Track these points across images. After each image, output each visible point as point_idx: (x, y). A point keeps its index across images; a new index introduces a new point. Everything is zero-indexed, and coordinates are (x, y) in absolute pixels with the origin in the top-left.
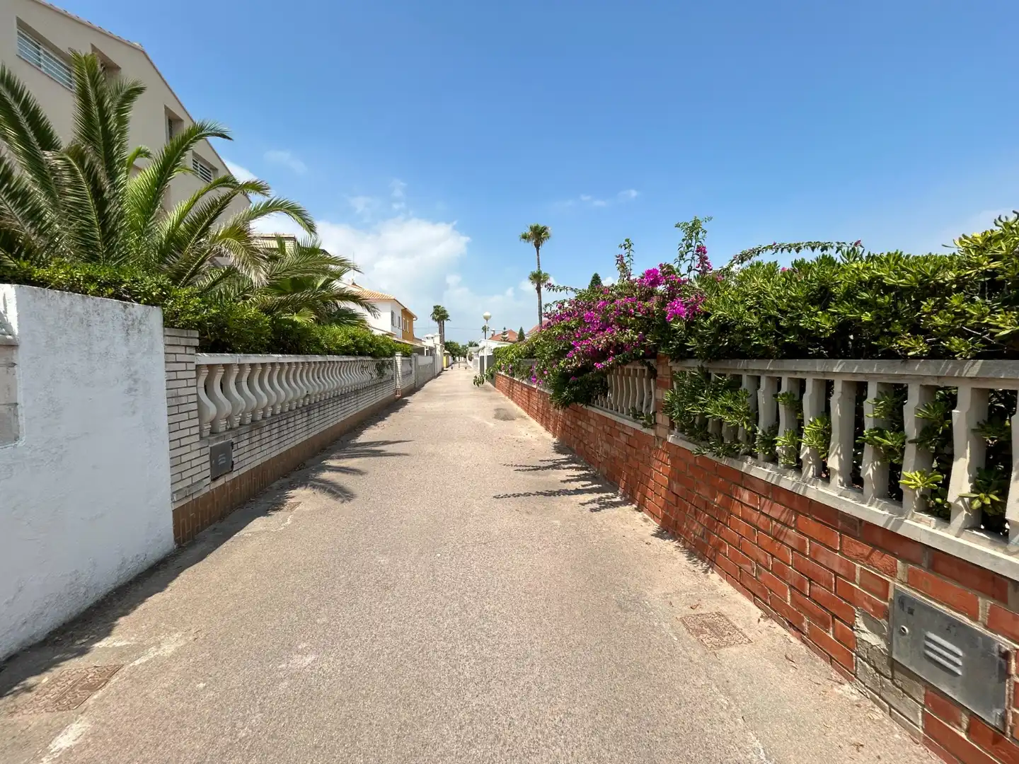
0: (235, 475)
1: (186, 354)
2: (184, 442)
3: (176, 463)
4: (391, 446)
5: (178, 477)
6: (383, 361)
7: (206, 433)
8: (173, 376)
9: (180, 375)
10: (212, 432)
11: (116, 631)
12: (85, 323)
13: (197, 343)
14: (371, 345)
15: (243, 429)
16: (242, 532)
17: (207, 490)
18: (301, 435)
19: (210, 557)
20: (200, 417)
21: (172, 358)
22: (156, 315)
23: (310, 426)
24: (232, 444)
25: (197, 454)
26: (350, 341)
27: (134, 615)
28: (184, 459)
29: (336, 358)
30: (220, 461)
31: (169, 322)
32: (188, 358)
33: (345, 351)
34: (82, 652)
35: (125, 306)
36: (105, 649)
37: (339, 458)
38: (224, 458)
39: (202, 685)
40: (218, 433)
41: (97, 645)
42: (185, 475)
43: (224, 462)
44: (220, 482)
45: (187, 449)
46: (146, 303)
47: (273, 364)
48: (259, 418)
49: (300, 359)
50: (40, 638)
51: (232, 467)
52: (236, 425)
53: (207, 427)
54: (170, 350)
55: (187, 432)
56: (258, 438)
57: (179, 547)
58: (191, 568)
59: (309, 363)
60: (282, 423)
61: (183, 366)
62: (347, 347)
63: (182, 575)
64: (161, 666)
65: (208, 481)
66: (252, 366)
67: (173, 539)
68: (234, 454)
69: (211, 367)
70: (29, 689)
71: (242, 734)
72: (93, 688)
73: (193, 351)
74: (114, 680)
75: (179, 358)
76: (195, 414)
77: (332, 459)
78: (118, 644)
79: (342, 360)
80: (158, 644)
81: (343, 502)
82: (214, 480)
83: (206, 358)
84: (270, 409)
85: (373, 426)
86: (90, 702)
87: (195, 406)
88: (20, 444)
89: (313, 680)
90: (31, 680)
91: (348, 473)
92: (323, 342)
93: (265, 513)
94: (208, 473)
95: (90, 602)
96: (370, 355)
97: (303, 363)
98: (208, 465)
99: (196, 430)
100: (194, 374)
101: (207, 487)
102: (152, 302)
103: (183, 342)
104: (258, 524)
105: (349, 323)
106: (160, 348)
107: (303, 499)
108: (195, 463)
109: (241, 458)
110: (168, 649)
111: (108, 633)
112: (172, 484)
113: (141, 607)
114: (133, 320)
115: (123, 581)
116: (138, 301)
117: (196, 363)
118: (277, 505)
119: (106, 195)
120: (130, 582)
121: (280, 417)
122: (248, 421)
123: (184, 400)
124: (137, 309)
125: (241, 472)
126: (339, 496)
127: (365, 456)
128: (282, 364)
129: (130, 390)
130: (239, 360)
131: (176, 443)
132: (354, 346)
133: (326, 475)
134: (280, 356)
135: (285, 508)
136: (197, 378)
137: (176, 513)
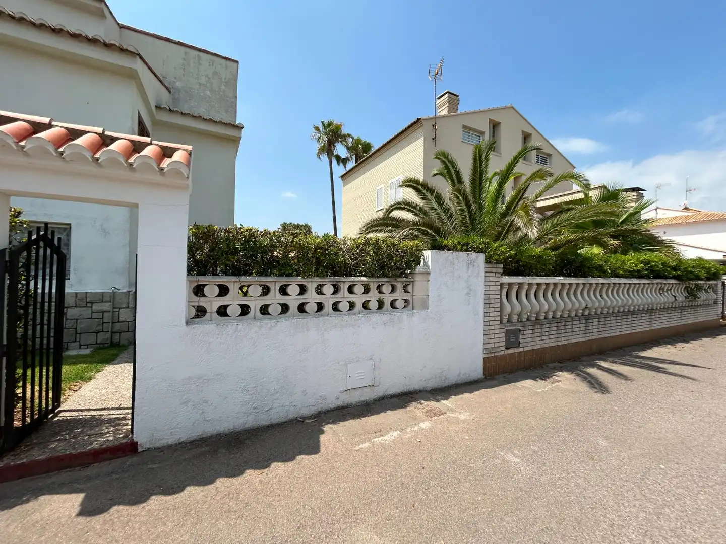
0: (521, 350)
1: (495, 277)
2: (491, 323)
3: (486, 334)
4: (678, 367)
5: (487, 341)
6: (696, 285)
7: (505, 321)
8: (488, 288)
9: (492, 288)
10: (509, 321)
11: (450, 400)
12: (452, 264)
13: (501, 271)
14: (674, 269)
15: (528, 323)
16: (517, 384)
17: (502, 353)
18: (578, 336)
19: (495, 389)
20: (501, 311)
21: (488, 279)
22: (482, 257)
23: (588, 332)
24: (520, 331)
25: (498, 331)
26: (641, 266)
27: (458, 397)
28: (491, 332)
29: (623, 281)
30: (512, 339)
31: (488, 261)
32: (496, 279)
33: (638, 275)
34: (438, 401)
35: (468, 255)
36: (444, 404)
37: (613, 362)
38: (514, 338)
39: (467, 438)
40: (512, 322)
41: (442, 401)
42: (491, 341)
43: (514, 340)
44: (511, 351)
45: (492, 328)
46: (478, 252)
47: (555, 284)
48: (542, 318)
49: (581, 280)
50: (429, 389)
51: (519, 345)
52: (524, 320)
53: (505, 318)
54: (487, 274)
55: (493, 319)
56: (540, 331)
57: (485, 378)
58: (486, 390)
59: (591, 284)
60: (560, 324)
61: (493, 283)
62: (639, 271)
63: (481, 391)
64: (458, 421)
65: (503, 348)
66: (539, 284)
67: (482, 373)
68: (521, 337)
69: (510, 284)
70: (421, 404)
71: (472, 465)
72: (435, 415)
73: (500, 275)
74: (442, 416)
75: (492, 279)
76: (498, 309)
77: (605, 361)
78: (449, 405)
79: (630, 282)
80: (460, 413)
81: (596, 392)
82: (507, 348)
83: (507, 279)
84: (551, 314)
85: (669, 346)
86: (433, 418)
87: (498, 305)
88: (429, 311)
89: (512, 470)
90: (423, 402)
91: (613, 375)
92: (606, 268)
93: (535, 379)
94: (504, 344)
95: (446, 384)
96: (674, 277)
97: (584, 284)
98: (504, 339)
99: (498, 318)
100: (499, 288)
101: (503, 352)
102: (481, 251)
103: (494, 270)
104: (528, 383)
105: (649, 250)
106: (482, 274)
107: (565, 380)
108: (496, 336)
109: (525, 340)
110: (462, 417)
111: (447, 399)
112: (484, 344)
113: (461, 396)
114: (471, 261)
115: (459, 382)
116: (475, 251)
117: (501, 282)
118: (544, 377)
119: (471, 203)
120: (462, 384)
121: (559, 320)
122: (533, 319)
123: (492, 301)
124: (474, 254)
125: (526, 349)
126: (595, 388)
127: (641, 367)
128: (563, 284)
129: (468, 294)
130: (528, 280)
131: (487, 323)
132: (647, 270)
133: (593, 371)
134: (562, 278)
135: (549, 381)
136: (501, 290)
137: (485, 360)
